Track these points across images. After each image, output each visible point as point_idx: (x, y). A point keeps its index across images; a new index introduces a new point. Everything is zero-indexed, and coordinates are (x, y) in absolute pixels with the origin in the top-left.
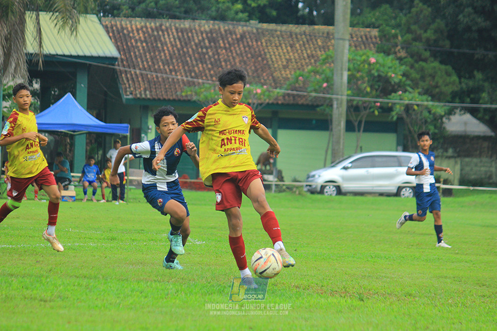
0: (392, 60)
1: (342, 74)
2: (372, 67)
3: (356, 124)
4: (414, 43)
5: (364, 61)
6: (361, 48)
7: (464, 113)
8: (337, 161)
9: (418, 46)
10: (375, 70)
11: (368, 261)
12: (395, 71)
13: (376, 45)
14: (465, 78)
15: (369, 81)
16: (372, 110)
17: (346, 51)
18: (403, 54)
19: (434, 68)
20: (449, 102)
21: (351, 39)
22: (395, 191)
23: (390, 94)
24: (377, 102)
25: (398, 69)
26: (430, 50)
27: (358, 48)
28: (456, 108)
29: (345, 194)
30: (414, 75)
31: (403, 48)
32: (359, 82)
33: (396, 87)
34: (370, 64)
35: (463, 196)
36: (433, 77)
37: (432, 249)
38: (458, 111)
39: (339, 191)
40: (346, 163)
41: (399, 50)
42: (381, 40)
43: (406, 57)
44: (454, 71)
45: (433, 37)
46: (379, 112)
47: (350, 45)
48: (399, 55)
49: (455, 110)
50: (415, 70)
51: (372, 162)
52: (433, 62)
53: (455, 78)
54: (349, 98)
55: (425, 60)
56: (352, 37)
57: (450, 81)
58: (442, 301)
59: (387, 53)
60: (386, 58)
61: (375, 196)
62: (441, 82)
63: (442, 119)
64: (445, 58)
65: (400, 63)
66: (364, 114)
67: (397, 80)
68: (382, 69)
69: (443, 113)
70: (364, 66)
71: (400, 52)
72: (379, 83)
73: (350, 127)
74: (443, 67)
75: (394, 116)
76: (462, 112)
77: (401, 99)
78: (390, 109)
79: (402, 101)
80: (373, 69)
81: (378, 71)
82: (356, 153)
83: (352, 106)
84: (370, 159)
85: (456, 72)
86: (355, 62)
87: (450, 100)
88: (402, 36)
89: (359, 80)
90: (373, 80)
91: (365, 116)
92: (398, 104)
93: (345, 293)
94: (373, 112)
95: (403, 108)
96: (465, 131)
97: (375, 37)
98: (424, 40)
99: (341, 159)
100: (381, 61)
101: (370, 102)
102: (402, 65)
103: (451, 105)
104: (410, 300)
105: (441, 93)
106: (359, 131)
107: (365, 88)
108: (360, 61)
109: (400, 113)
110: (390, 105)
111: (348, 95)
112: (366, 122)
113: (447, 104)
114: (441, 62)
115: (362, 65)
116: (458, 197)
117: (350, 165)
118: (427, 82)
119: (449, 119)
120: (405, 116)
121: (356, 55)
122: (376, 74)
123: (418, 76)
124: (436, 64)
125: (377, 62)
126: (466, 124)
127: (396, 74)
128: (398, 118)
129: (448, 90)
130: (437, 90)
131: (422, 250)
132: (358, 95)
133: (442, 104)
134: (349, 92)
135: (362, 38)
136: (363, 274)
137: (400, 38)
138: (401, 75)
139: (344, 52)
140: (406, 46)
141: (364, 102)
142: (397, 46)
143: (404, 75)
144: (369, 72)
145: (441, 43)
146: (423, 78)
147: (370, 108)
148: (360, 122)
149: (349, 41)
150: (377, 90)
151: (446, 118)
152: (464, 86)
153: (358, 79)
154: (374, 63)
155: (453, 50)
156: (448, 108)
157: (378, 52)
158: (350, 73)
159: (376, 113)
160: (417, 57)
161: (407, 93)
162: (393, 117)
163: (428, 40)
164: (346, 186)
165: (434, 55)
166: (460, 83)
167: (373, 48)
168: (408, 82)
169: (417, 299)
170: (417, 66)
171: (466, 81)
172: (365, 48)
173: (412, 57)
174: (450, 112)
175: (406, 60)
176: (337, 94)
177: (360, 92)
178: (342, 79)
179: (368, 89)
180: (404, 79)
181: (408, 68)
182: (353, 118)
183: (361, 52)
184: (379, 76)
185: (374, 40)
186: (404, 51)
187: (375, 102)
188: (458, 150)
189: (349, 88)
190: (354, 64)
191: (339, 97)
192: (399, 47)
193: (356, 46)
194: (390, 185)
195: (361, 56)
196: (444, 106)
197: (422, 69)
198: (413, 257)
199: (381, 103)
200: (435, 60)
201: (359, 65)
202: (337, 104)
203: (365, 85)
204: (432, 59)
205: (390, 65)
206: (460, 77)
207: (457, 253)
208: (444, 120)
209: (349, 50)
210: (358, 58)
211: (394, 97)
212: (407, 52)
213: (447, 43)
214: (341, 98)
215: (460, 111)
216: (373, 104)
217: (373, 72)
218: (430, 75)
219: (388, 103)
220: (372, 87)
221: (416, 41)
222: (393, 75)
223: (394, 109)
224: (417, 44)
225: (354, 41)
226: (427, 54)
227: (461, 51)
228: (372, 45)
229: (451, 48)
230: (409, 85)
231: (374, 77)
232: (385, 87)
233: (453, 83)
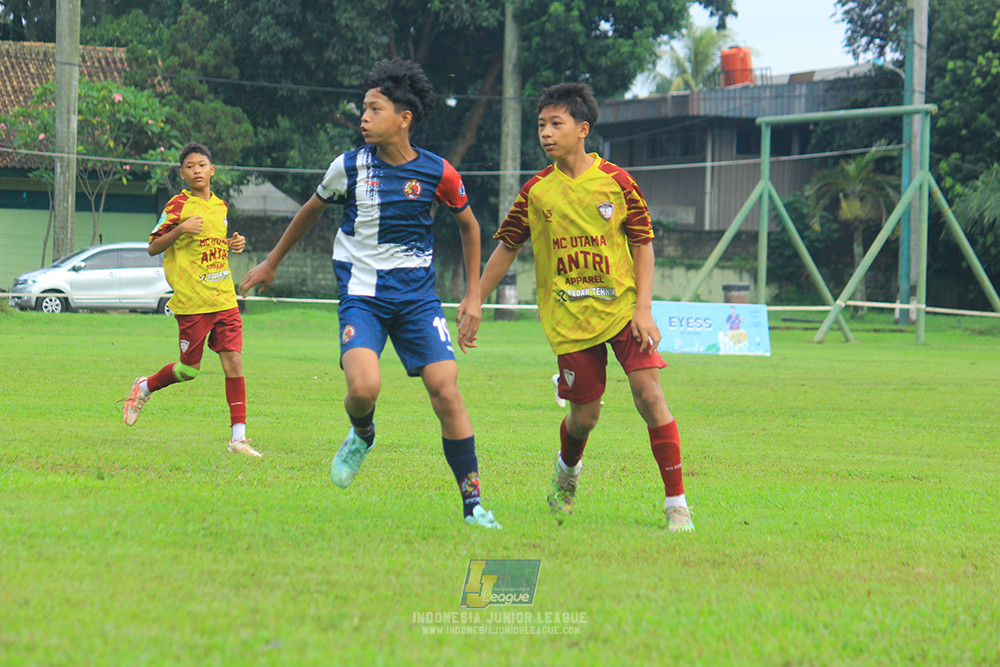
0: (149, 97)
1: (69, 120)
2: (116, 108)
3: (93, 199)
4: (183, 71)
5: (105, 99)
6: (99, 78)
7: (263, 182)
8: (63, 258)
9: (190, 76)
10: (122, 113)
11: (112, 416)
12: (152, 114)
13: (123, 74)
14: (263, 126)
15: (111, 131)
16: (117, 176)
17: (75, 83)
18: (165, 88)
19: (216, 110)
20: (239, 165)
21: (82, 64)
22: (155, 305)
23: (147, 152)
24: (126, 164)
25: (158, 112)
26: (208, 82)
27: (95, 78)
28: (250, 173)
29: (75, 310)
30: (184, 121)
31: (165, 79)
32: (97, 133)
33: (155, 140)
34: (113, 104)
35: (262, 312)
36: (214, 125)
37: (213, 396)
38: (252, 179)
39: (66, 305)
40: (77, 261)
41: (159, 82)
42: (130, 65)
43: (170, 94)
44: (245, 116)
45: (213, 62)
46: (128, 180)
47: (81, 73)
48: (159, 89)
49: (249, 178)
50: (186, 113)
51: (119, 259)
52: (212, 101)
53: (247, 126)
54: (80, 157)
55: (201, 99)
56: (84, 61)
57: (240, 131)
58: (228, 477)
59: (141, 86)
60: (139, 95)
61: (123, 313)
62: (226, 132)
63: (228, 192)
64: (232, 95)
65: (160, 102)
66: (105, 183)
67: (156, 130)
68: (132, 111)
69: (230, 182)
70: (105, 106)
71: (160, 86)
72: (128, 134)
73: (83, 204)
74: (229, 108)
75: (153, 186)
76: (260, 180)
77: (163, 160)
78: (147, 176)
79: (164, 163)
80: (119, 112)
81: (126, 114)
82: (92, 244)
83: (85, 170)
84: (116, 254)
85: (248, 117)
86: (88, 100)
87: (240, 161)
88: (164, 60)
89: (97, 129)
90: (119, 129)
91: (106, 187)
92: (159, 166)
93: (75, 467)
94: (121, 179)
95: (166, 174)
96: (265, 211)
97: (121, 60)
98: (198, 66)
99: (69, 255)
100: (131, 98)
101: (113, 163)
102: (164, 105)
103: (241, 168)
104: (179, 476)
105: (226, 150)
106: (97, 210)
107: (107, 141)
108: (97, 99)
109: (162, 182)
110: (146, 168)
111: (78, 153)
112: (108, 195)
113: (236, 167)
114: (226, 102)
115: (100, 106)
116: (254, 314)
117: (83, 264)
118: (204, 133)
119: (240, 191)
120: (170, 186)
121: (91, 89)
122: (123, 120)
123: (189, 124)
124: (218, 104)
125: (125, 101)
126: (265, 198)
127: (155, 120)
128: (158, 189)
129: (237, 145)
130: (220, 145)
131: (195, 398)
132: (95, 153)
133: (227, 168)
134: (81, 148)
135: (100, 63)
136: (103, 437)
137: (160, 63)
138: (162, 121)
139: (72, 84)
140: (171, 75)
141: (106, 164)
142: (156, 76)
143: (167, 121)
144: (113, 117)
145: (224, 71)
146: (197, 127)
147: (115, 173)
148: (99, 196)
149: (80, 66)
150: (124, 146)
151: (235, 191)
152: (261, 138)
153: (94, 128)
154: (119, 101)
155: (243, 82)
156: (237, 173)
157: (125, 84)
158: (81, 117)
159: (125, 181)
160: (188, 93)
161: (173, 150)
162: (151, 188)
163: (204, 66)
164: (77, 297)
165: (215, 90)
166: (256, 134)
167: (118, 79)
168: (175, 133)
169: (189, 475)
170: (187, 106)
171: (264, 131)
172: (106, 78)
173: (180, 92)
174: (241, 181)
175: (169, 98)
176: (62, 152)
177: (98, 148)
178: (68, 127)
179: (112, 144)
180: (168, 127)
181: (173, 110)
182: (87, 190)
183: (98, 85)
184: (128, 122)
185: (119, 65)
186: (167, 84)
187: (122, 164)
188: (253, 239)
189: (81, 142)
190: (88, 103)
191: (65, 155)
192: (159, 77)
193: (90, 76)
194: (148, 296)
195: (99, 91)
196: (233, 170)
197: (196, 113)
198: (183, 409)
199: (132, 165)
200: (216, 98)
201: (96, 106)
202: (61, 167)
203: (106, 137)
204: (212, 96)
205: (146, 105)
206: (255, 126)
207: (253, 402)
208: (231, 192)
209: (80, 82)
210: (95, 94)
211: (151, 155)
212: (172, 85)
213: (235, 72)
214: (68, 156)
215: (256, 178)
216: (119, 167)
217: (118, 116)
218: (208, 122)
219: (143, 165)
220: (116, 140)
221: (186, 68)
222: (150, 122)
223: (152, 175)
224: (188, 72)
225: (87, 67)
226: (204, 88)
227: (257, 84)
228: (116, 74)
229: (241, 79)
230: (175, 137)
231: (121, 124)
232: (138, 140)
233: (245, 135)
